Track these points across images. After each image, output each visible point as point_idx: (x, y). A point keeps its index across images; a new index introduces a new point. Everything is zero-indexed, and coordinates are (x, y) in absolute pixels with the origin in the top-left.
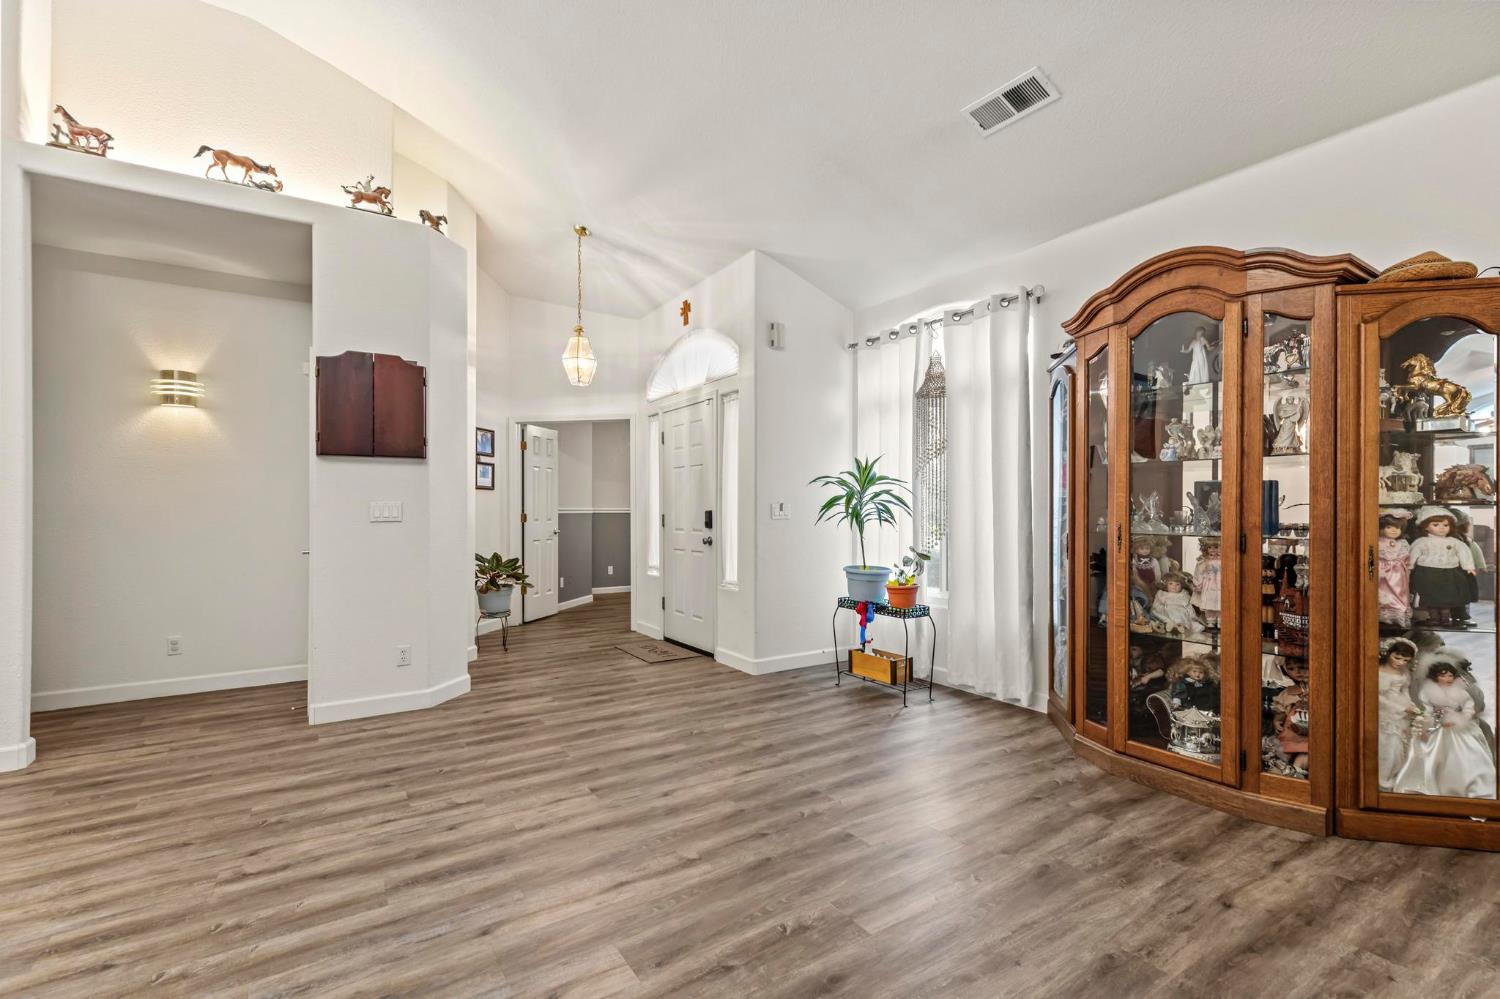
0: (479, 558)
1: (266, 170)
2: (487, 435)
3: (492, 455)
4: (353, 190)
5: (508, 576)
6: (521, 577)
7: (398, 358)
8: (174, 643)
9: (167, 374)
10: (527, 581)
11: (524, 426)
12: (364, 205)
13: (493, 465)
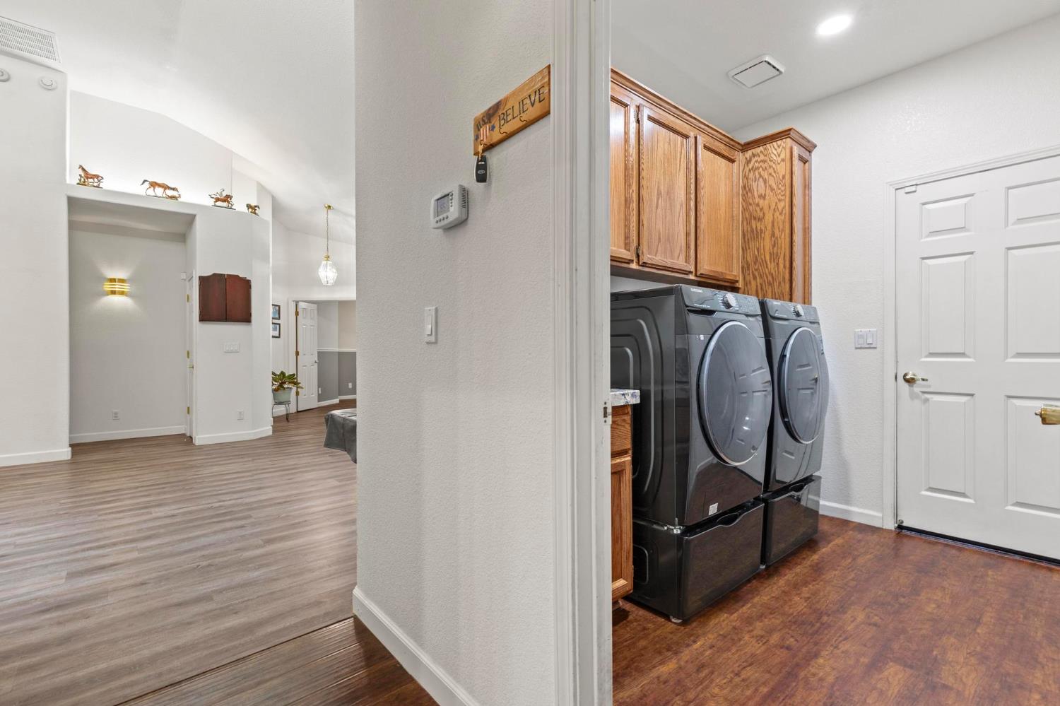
0: (273, 374)
1: (173, 189)
2: (277, 308)
3: (279, 319)
4: (215, 197)
5: (290, 383)
6: (296, 384)
7: (238, 276)
8: (116, 413)
9: (112, 280)
10: (300, 385)
11: (297, 303)
12: (219, 203)
13: (279, 324)
